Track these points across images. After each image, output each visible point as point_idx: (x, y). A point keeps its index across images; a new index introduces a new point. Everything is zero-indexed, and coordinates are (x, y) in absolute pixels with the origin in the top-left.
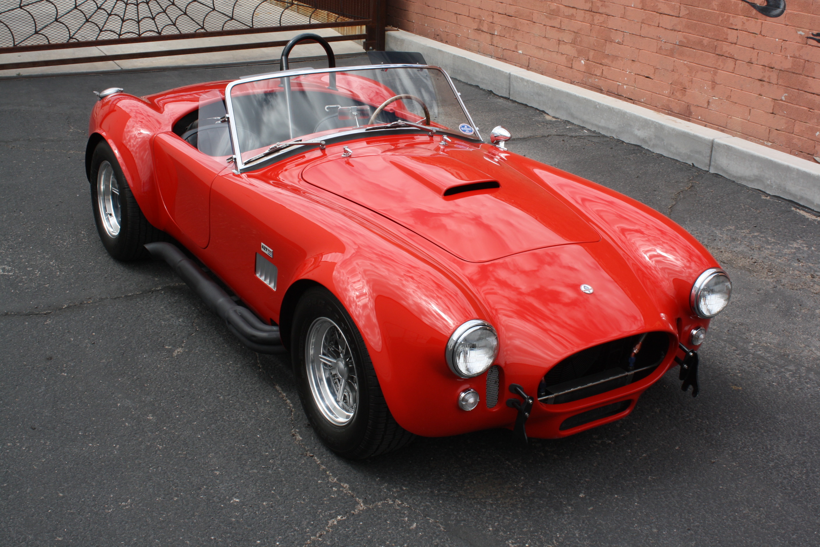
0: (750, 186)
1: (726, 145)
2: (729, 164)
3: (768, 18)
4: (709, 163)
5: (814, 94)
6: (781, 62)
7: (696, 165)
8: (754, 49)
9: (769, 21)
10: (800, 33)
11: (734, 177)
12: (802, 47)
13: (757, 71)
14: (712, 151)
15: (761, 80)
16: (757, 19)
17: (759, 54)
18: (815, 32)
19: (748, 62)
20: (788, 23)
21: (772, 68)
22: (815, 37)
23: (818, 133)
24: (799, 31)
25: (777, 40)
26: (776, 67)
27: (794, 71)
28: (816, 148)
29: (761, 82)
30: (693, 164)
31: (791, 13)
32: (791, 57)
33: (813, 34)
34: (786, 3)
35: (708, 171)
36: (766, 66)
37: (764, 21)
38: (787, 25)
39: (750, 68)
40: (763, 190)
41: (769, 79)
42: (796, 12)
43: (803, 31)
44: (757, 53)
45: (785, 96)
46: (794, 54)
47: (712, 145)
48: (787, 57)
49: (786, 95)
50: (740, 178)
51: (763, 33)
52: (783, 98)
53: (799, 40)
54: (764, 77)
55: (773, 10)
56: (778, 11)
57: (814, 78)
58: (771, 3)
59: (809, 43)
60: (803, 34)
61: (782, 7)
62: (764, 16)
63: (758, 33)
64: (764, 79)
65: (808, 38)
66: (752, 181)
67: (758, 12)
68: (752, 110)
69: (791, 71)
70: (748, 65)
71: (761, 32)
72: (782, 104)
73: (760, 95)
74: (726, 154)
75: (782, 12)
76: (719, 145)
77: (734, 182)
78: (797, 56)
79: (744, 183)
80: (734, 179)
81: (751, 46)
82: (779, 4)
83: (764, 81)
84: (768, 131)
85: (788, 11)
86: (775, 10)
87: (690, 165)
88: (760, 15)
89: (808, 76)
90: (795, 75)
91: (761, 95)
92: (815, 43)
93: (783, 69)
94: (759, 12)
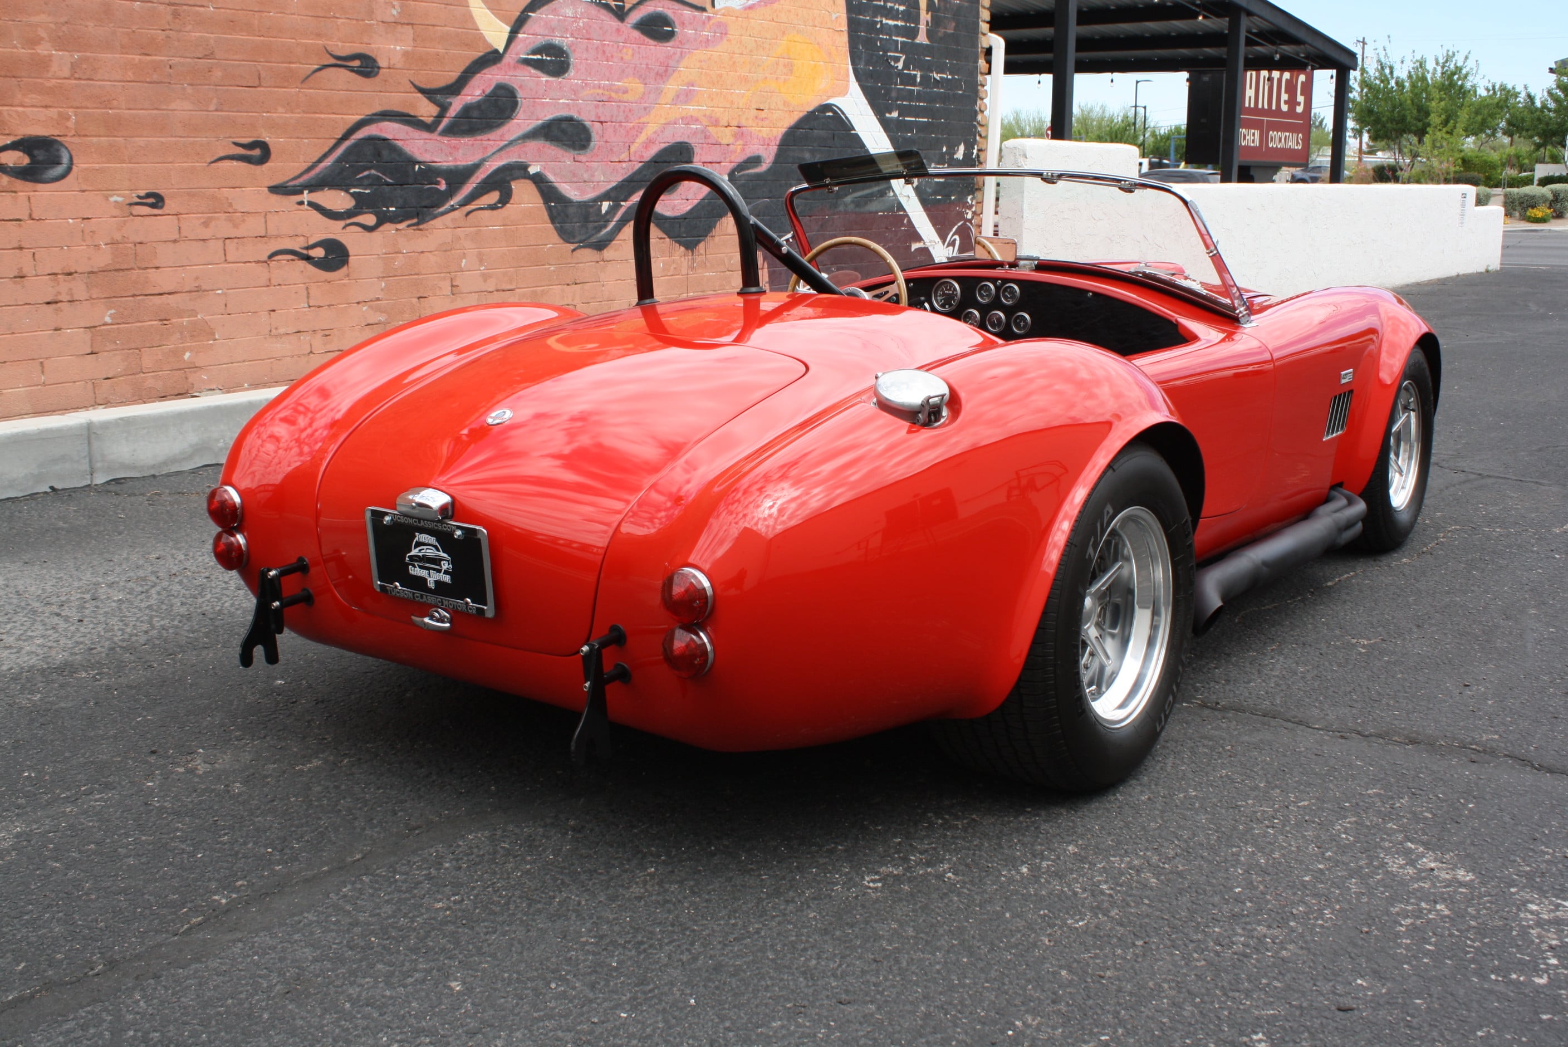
0: (188, 466)
1: (121, 419)
2: (135, 450)
3: (40, 186)
4: (88, 469)
5: (161, 294)
6: (89, 259)
7: (58, 486)
8: (21, 248)
9: (43, 194)
10: (112, 199)
11: (153, 467)
12: (125, 222)
13: (42, 288)
14: (89, 443)
15: (48, 303)
16: (15, 192)
17: (36, 256)
18: (142, 193)
19: (15, 277)
20: (84, 187)
21: (70, 274)
22: (144, 201)
23: (187, 356)
24: (112, 196)
25: (71, 221)
26: (79, 270)
27: (118, 267)
28: (190, 380)
29: (54, 306)
30: (52, 488)
31: (86, 169)
32: (106, 244)
33: (139, 197)
34: (73, 153)
35: (89, 485)
36: (55, 274)
37: (32, 194)
38: (84, 191)
39: (23, 287)
40: (213, 462)
41: (72, 295)
42: (97, 166)
43: (118, 196)
44: (31, 256)
45: (111, 316)
46: (112, 239)
47: (90, 431)
48: (97, 246)
49: (113, 311)
50: (165, 463)
51: (35, 216)
52: (108, 320)
53: (116, 212)
54: (59, 293)
55: (46, 169)
56: (59, 170)
57: (157, 268)
58: (40, 158)
59: (135, 213)
60: (120, 199)
61: (65, 160)
62: (30, 185)
63: (26, 217)
64: (60, 298)
65: (131, 204)
66: (190, 457)
67: (13, 179)
68: (46, 363)
69: (109, 268)
70: (15, 283)
71: (30, 215)
72: (109, 331)
73: (56, 330)
74: (125, 435)
75: (69, 170)
76: (106, 425)
77: (154, 476)
78: (119, 238)
79: (174, 469)
80: (152, 472)
81: (16, 245)
82: (59, 157)
83: (61, 301)
84: (90, 386)
85: (80, 165)
86: (52, 168)
87: (46, 493)
88: (19, 184)
89: (147, 268)
90: (121, 274)
91: (60, 329)
92: (147, 210)
93: (95, 270)
94: (17, 178)
